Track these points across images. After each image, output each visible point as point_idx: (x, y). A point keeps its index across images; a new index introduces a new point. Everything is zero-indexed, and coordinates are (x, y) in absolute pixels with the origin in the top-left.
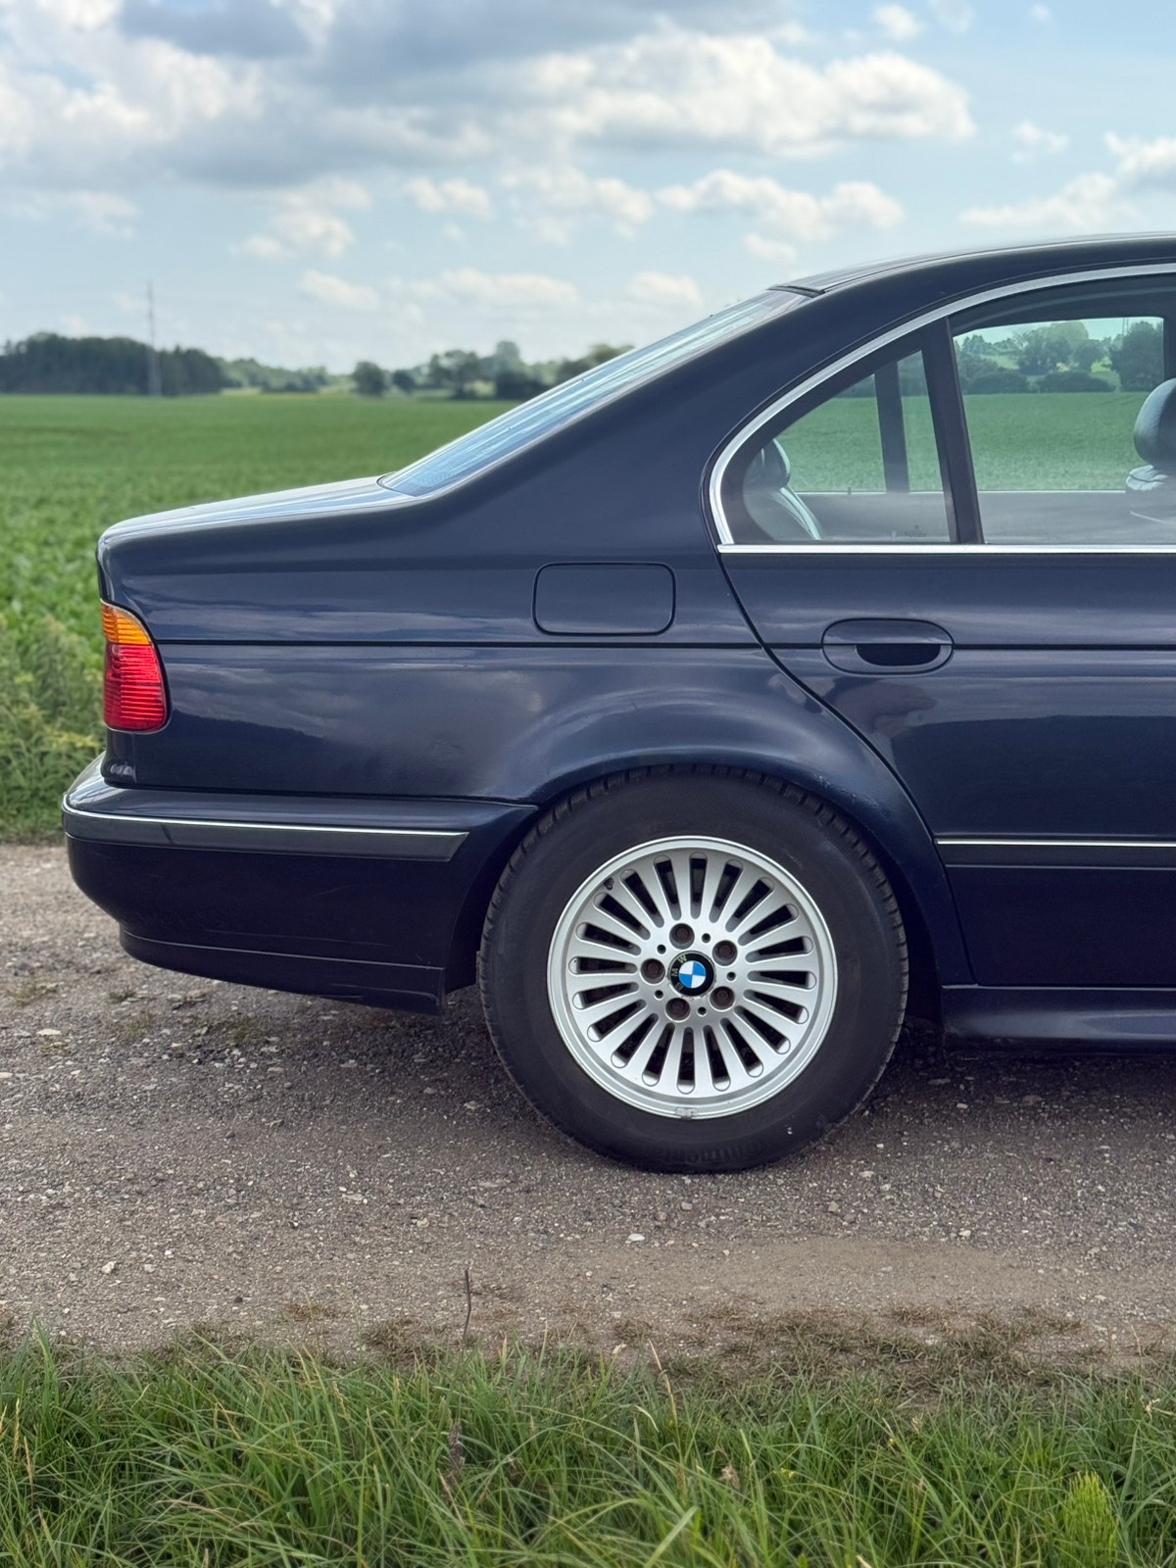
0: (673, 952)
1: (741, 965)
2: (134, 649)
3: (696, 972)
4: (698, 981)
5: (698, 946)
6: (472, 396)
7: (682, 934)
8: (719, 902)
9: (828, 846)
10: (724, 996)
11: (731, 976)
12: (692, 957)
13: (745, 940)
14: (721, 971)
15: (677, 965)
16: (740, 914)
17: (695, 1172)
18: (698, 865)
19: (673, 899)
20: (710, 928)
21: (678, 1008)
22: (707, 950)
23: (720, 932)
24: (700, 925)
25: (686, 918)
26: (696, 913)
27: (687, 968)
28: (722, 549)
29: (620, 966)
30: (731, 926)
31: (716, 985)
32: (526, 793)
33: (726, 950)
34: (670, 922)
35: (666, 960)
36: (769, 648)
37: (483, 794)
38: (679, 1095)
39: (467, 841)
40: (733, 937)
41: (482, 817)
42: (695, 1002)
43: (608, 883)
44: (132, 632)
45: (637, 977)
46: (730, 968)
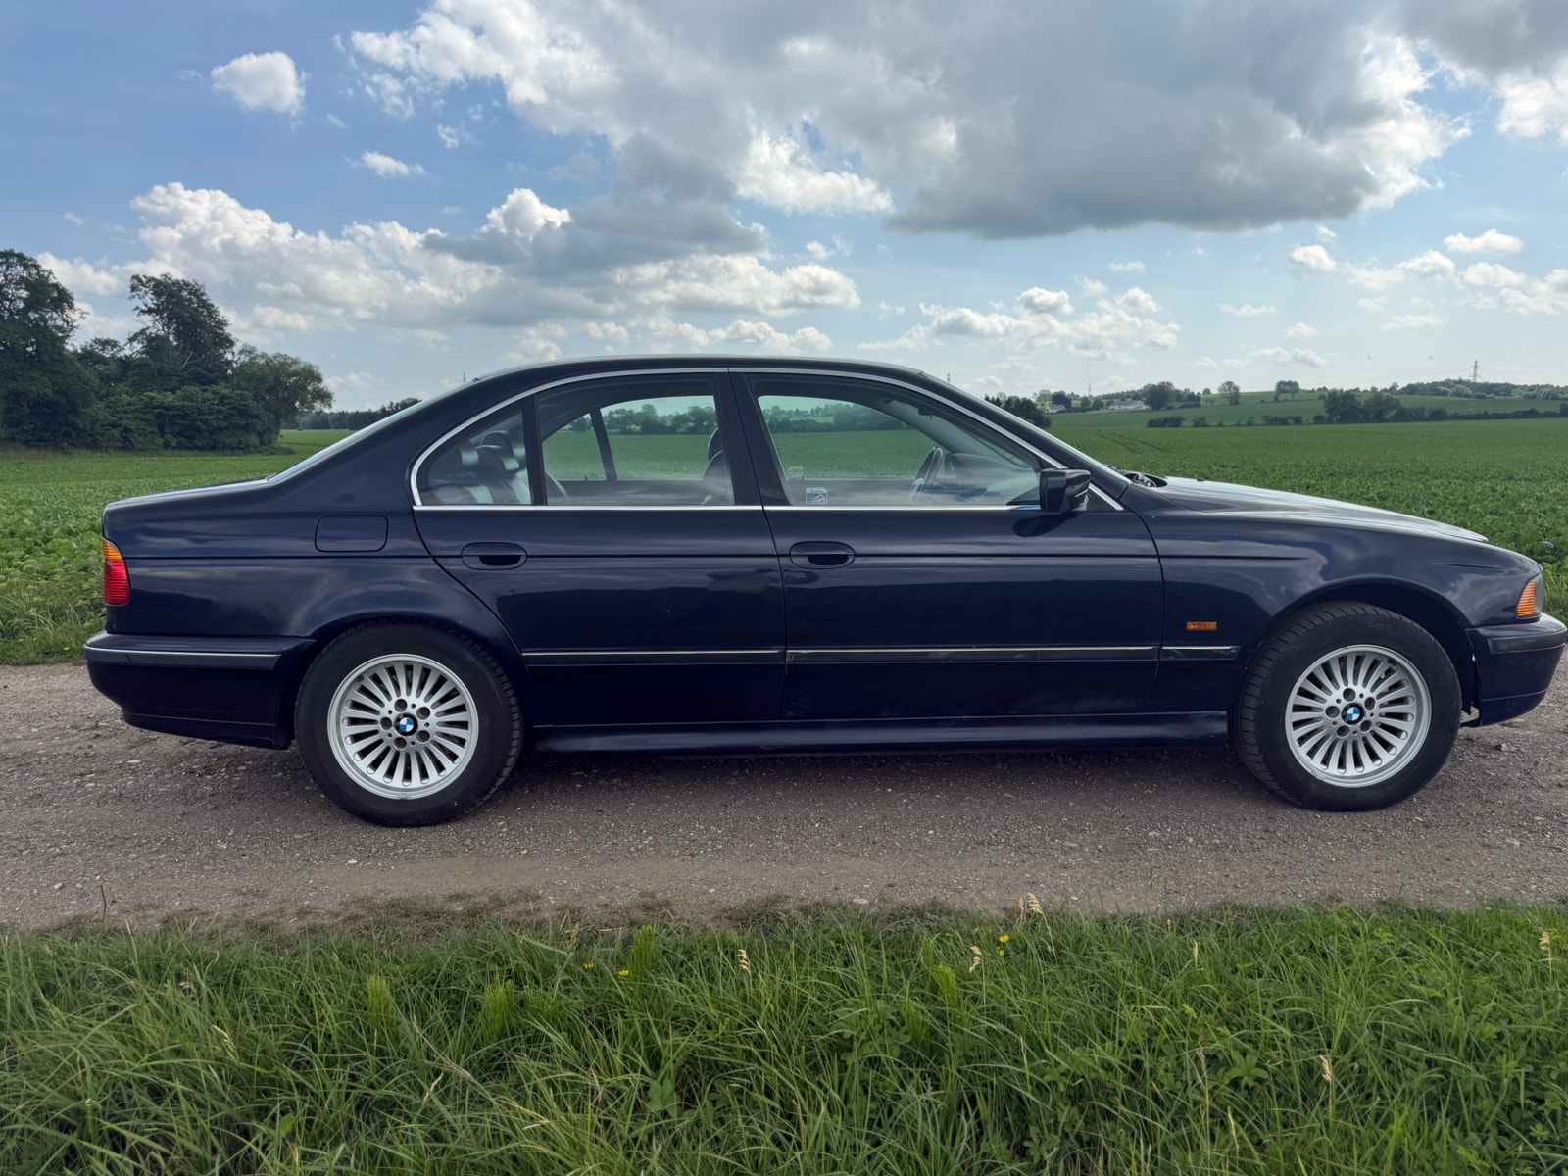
0: (396, 713)
1: (433, 719)
2: (116, 561)
3: (408, 723)
4: (409, 728)
5: (409, 710)
6: (631, 432)
7: (401, 704)
8: (422, 686)
9: (470, 657)
10: (424, 735)
11: (428, 725)
12: (405, 716)
13: (434, 706)
14: (421, 723)
15: (398, 720)
16: (433, 692)
17: (410, 826)
18: (409, 668)
19: (397, 686)
20: (416, 700)
21: (400, 742)
22: (414, 712)
23: (421, 703)
24: (410, 699)
25: (403, 696)
26: (408, 693)
27: (404, 722)
28: (415, 508)
29: (372, 722)
30: (427, 699)
31: (419, 730)
32: (309, 633)
33: (425, 712)
34: (395, 698)
35: (392, 718)
36: (434, 558)
37: (288, 634)
38: (402, 787)
39: (280, 659)
40: (428, 705)
41: (286, 646)
42: (408, 739)
43: (360, 678)
44: (115, 554)
45: (379, 727)
46: (427, 720)
